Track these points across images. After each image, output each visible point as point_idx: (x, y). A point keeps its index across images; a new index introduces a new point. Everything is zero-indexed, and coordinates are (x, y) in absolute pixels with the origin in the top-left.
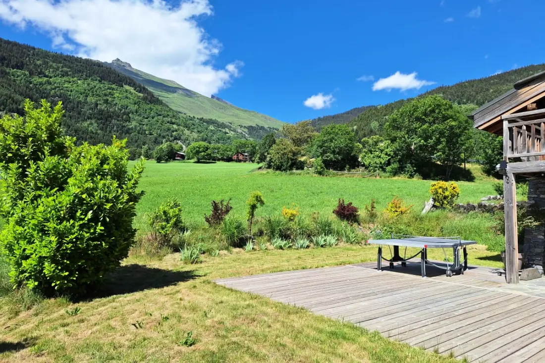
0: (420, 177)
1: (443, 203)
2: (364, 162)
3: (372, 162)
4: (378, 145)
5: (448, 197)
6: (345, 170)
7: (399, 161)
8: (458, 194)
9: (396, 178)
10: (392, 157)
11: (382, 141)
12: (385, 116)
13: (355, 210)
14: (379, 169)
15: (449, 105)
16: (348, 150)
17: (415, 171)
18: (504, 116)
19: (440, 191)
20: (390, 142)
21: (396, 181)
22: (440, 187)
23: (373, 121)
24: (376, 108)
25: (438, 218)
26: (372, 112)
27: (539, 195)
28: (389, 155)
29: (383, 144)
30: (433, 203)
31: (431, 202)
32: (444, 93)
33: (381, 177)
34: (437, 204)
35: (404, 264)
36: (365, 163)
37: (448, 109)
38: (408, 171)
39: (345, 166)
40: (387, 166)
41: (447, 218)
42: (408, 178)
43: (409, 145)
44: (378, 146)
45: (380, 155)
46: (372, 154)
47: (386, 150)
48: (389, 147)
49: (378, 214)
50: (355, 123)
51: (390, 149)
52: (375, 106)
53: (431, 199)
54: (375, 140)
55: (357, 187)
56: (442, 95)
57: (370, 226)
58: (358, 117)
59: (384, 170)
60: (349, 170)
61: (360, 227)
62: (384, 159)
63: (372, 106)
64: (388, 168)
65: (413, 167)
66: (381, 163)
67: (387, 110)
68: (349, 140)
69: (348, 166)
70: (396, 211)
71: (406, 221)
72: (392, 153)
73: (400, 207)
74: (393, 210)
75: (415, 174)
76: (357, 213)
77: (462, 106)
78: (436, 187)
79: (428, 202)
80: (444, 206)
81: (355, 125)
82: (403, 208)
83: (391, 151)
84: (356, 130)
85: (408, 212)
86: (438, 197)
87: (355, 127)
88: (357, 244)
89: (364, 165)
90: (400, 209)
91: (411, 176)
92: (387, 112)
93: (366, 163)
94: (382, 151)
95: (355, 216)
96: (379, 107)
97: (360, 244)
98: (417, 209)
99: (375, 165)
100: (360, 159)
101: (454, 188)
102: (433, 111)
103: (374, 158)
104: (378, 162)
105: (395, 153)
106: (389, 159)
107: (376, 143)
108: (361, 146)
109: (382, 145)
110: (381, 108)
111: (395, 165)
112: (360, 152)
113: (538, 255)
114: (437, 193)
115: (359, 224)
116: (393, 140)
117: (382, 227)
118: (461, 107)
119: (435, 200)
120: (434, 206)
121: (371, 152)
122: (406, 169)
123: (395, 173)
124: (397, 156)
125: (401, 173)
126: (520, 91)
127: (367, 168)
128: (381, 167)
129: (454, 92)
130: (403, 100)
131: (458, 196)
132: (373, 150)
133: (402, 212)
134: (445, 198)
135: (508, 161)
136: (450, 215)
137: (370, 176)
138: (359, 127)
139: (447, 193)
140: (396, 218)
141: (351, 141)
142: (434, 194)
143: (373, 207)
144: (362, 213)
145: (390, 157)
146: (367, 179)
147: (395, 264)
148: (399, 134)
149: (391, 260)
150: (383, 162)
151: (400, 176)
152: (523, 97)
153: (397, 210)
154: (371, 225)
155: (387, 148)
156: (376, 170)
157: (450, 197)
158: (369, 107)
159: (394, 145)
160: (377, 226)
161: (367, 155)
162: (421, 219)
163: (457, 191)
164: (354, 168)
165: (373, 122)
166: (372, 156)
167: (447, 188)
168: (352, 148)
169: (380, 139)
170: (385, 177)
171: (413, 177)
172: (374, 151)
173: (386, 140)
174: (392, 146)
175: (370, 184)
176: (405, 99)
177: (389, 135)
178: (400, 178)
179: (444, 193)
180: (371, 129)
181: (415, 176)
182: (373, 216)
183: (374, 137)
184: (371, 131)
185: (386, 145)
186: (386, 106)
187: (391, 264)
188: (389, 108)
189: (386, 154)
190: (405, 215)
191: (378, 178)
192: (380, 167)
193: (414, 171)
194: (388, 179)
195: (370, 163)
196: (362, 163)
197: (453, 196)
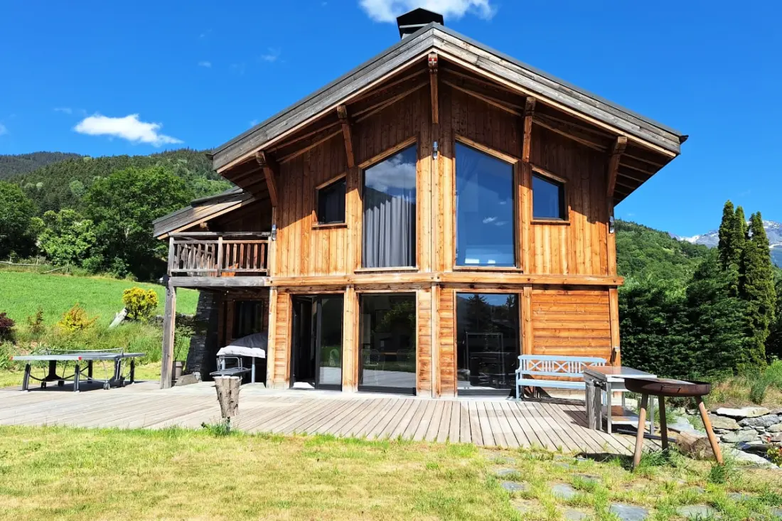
0: (134, 277)
1: (137, 314)
2: (46, 248)
3: (59, 250)
4: (71, 225)
5: (143, 307)
6: (8, 259)
7: (104, 253)
8: (156, 303)
9: (97, 277)
10: (94, 245)
11: (78, 220)
12: (96, 174)
13: (11, 323)
14: (70, 262)
15: (181, 184)
16: (17, 226)
17: (128, 269)
18: (171, 234)
19: (134, 299)
20: (91, 222)
21: (95, 282)
22: (135, 295)
23: (74, 180)
24: (81, 160)
25: (127, 333)
26: (71, 165)
27: (206, 307)
28: (89, 242)
29: (80, 224)
30: (125, 314)
31: (123, 313)
32: (188, 159)
33: (72, 275)
34: (130, 315)
35: (61, 383)
36: (48, 250)
37: (179, 190)
38: (117, 268)
39: (9, 253)
40: (84, 258)
41: (139, 332)
42: (116, 277)
43: (121, 231)
44: (72, 227)
45: (73, 240)
46: (60, 237)
47: (85, 234)
48: (90, 229)
49: (48, 328)
50: (39, 177)
51: (91, 233)
52: (79, 156)
53: (124, 309)
54: (67, 216)
55: (25, 288)
56: (186, 161)
57: (32, 345)
58: (47, 168)
59: (79, 264)
60: (16, 261)
61: (15, 346)
62: (81, 246)
63: (75, 155)
64: (86, 262)
65: (125, 263)
66: (74, 252)
67: (99, 167)
68: (20, 209)
69: (14, 253)
70: (74, 325)
71: (87, 337)
72: (94, 240)
73: (79, 319)
74: (70, 323)
75: (127, 273)
76: (12, 328)
77: (212, 181)
78: (130, 295)
79: (119, 313)
80: (138, 318)
81: (40, 180)
82: (84, 321)
83: (94, 236)
84: (42, 190)
85: (92, 325)
86: (132, 307)
87: (39, 185)
88: (7, 370)
89: (44, 254)
90: (80, 322)
91: (122, 276)
92: (100, 170)
93: (50, 251)
94: (77, 235)
95: (9, 332)
96: (86, 159)
97: (12, 370)
98: (104, 322)
99: (64, 255)
100: (38, 244)
101: (151, 297)
102: (158, 188)
103: (63, 243)
104: (69, 250)
105: (99, 240)
106: (89, 248)
107: (68, 222)
108: (42, 222)
109: (78, 225)
110: (89, 161)
111: (99, 258)
112: (40, 230)
113: (198, 362)
114: (131, 302)
115: (14, 343)
116: (97, 221)
117: (50, 345)
118: (210, 183)
119: (128, 311)
120: (126, 318)
121: (59, 234)
122: (115, 265)
123: (97, 269)
124: (103, 245)
125: (106, 270)
126: (195, 209)
127: (49, 258)
128: (75, 260)
129: (203, 161)
130: (127, 157)
131: (155, 306)
132: (62, 230)
133: (82, 325)
134: (140, 308)
135: (171, 275)
136: (143, 328)
137: (54, 272)
138: (48, 186)
139: (143, 303)
140: (72, 334)
141: (24, 212)
142: (127, 303)
143: (40, 319)
144: (20, 328)
145: (90, 246)
146: (47, 276)
147: (49, 384)
148: (107, 213)
149: (43, 380)
150: (78, 251)
151: (103, 275)
152: (197, 215)
153: (76, 323)
154: (34, 345)
155: (87, 231)
156: (65, 263)
157: (146, 307)
158: (69, 155)
159: (97, 227)
160: (43, 345)
161: (52, 239)
162: (107, 334)
163: (155, 300)
164: (25, 257)
165: (74, 182)
166: (60, 240)
167: (144, 296)
168: (25, 225)
169: (77, 217)
170: (79, 275)
171: (124, 277)
172: (65, 234)
173: (87, 219)
174: (95, 228)
175: (50, 285)
176: (132, 156)
177: (90, 212)
178: (104, 278)
179: (139, 302)
180: (70, 192)
181: (127, 276)
182: (37, 331)
183: (67, 211)
184: (70, 195)
185: (85, 227)
186: (99, 160)
187: (43, 384)
188: (104, 165)
189: (85, 240)
190: (85, 329)
191: (67, 275)
192: (72, 258)
193: (126, 269)
194: (83, 277)
195: (56, 251)
196: (42, 251)
197: (149, 306)
